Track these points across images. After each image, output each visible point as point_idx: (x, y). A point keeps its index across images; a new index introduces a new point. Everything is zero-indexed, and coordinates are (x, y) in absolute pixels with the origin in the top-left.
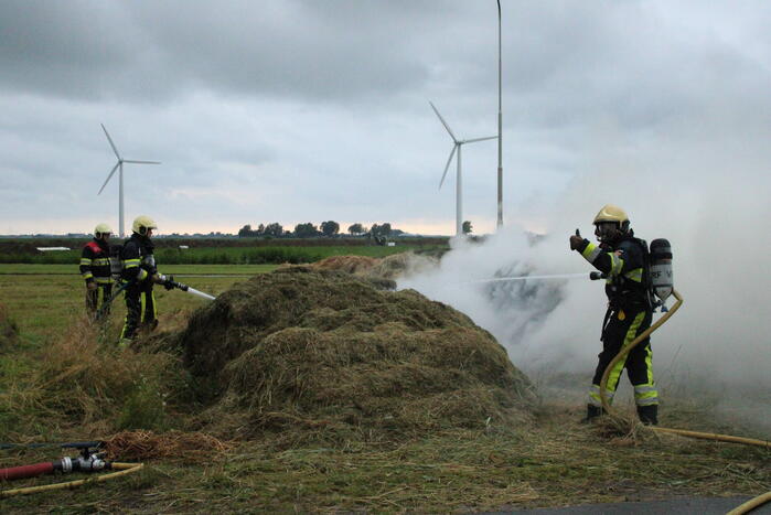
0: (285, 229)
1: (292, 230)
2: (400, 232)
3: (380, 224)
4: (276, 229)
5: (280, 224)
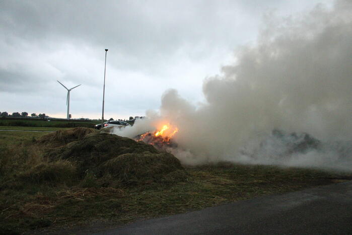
0: (9, 114)
1: (11, 114)
2: (48, 117)
3: (42, 114)
4: (5, 114)
5: (7, 112)
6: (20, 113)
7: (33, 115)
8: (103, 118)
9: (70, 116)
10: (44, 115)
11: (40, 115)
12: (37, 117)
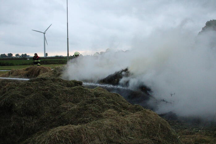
2: (29, 56)
6: (7, 54)
7: (17, 55)
8: (68, 54)
9: (47, 54)
10: (26, 55)
11: (23, 55)
12: (20, 57)
